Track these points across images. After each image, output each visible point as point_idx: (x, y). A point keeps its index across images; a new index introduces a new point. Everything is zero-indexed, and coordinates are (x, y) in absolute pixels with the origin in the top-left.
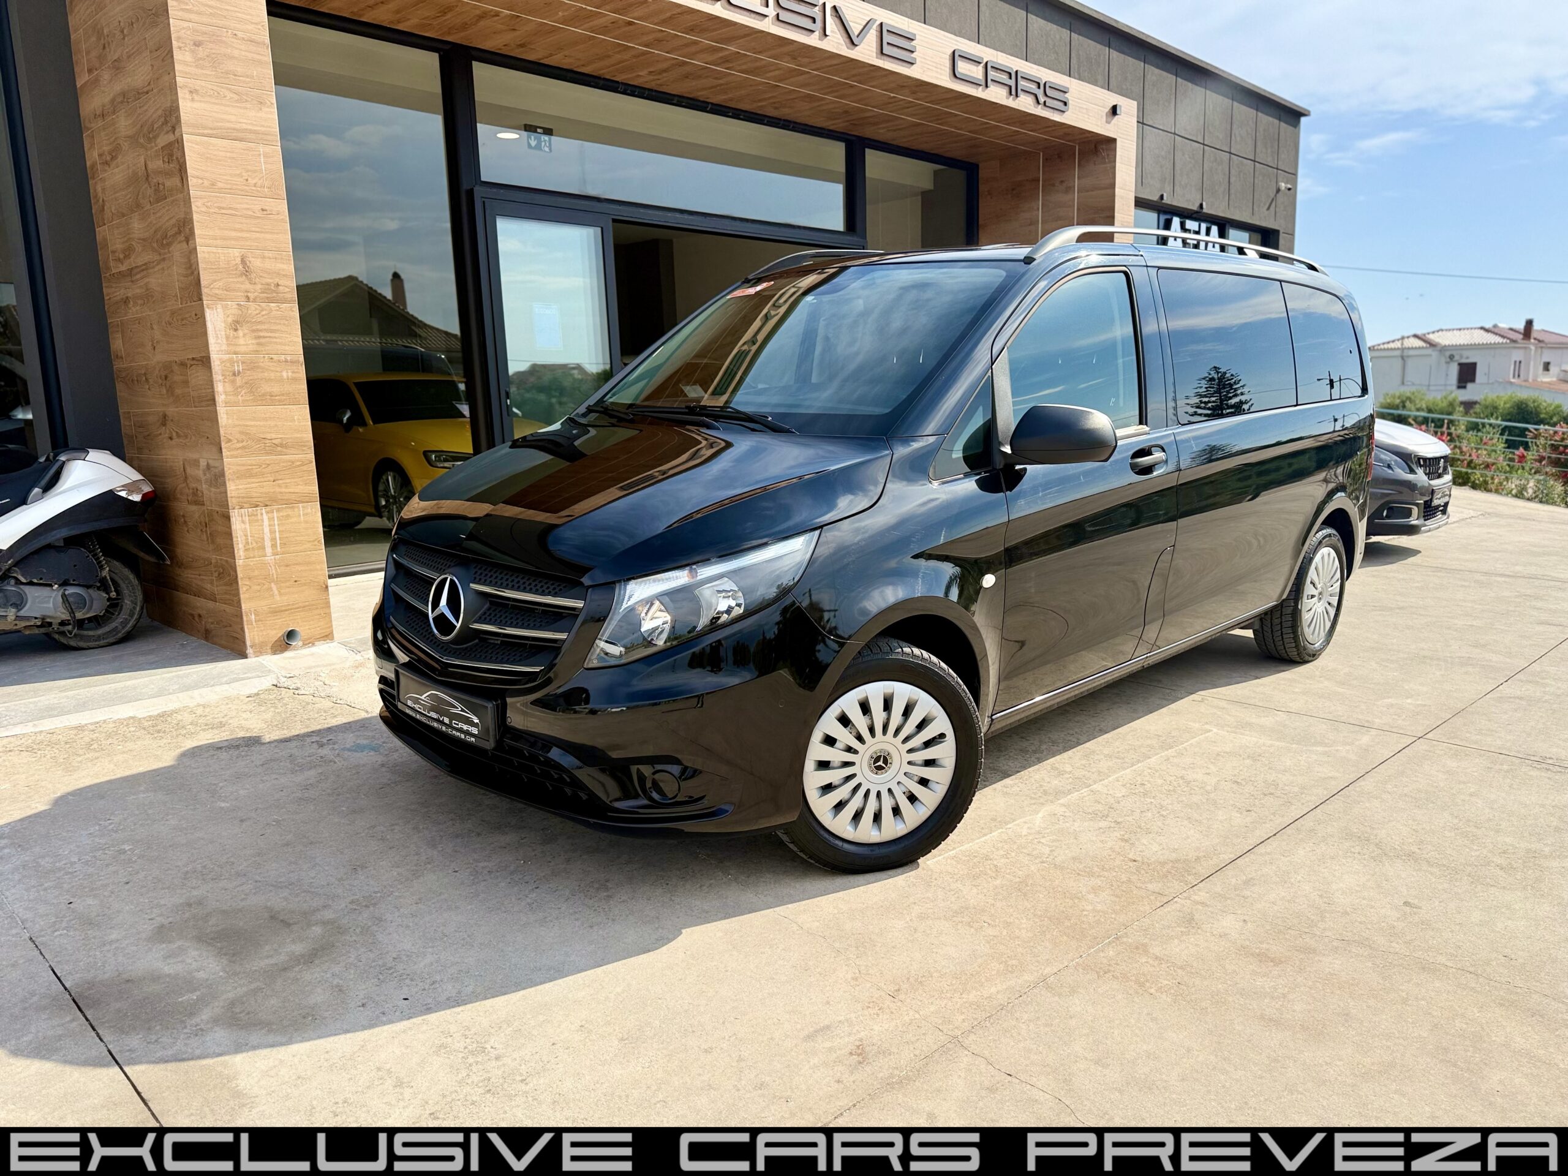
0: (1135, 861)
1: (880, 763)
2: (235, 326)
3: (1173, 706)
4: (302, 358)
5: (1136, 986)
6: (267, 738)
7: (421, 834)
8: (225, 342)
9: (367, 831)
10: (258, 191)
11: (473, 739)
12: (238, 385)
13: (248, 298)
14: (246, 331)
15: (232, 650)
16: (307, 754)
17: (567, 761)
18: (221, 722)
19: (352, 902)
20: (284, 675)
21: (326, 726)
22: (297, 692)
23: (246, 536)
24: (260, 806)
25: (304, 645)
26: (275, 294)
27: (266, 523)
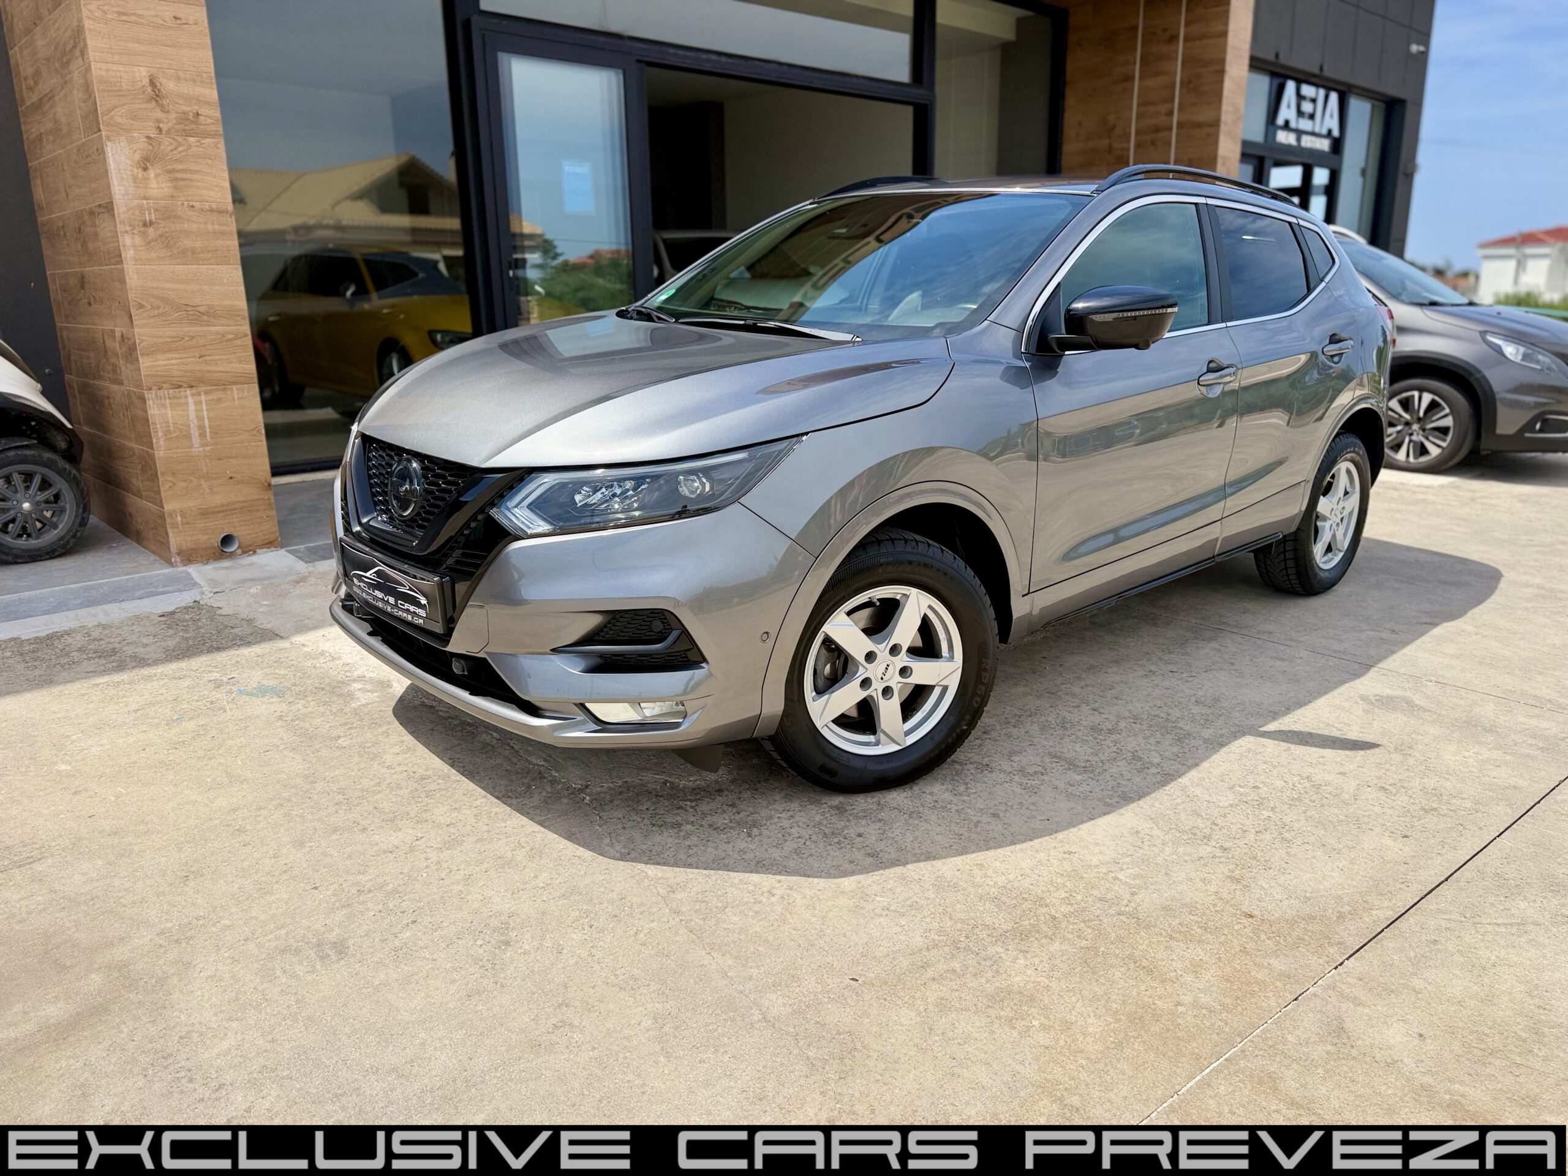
2: (145, 163)
4: (230, 207)
8: (131, 183)
12: (150, 238)
13: (160, 129)
15: (159, 554)
20: (210, 590)
22: (219, 612)
23: (168, 422)
24: (107, 771)
25: (244, 552)
26: (194, 126)
27: (192, 407)
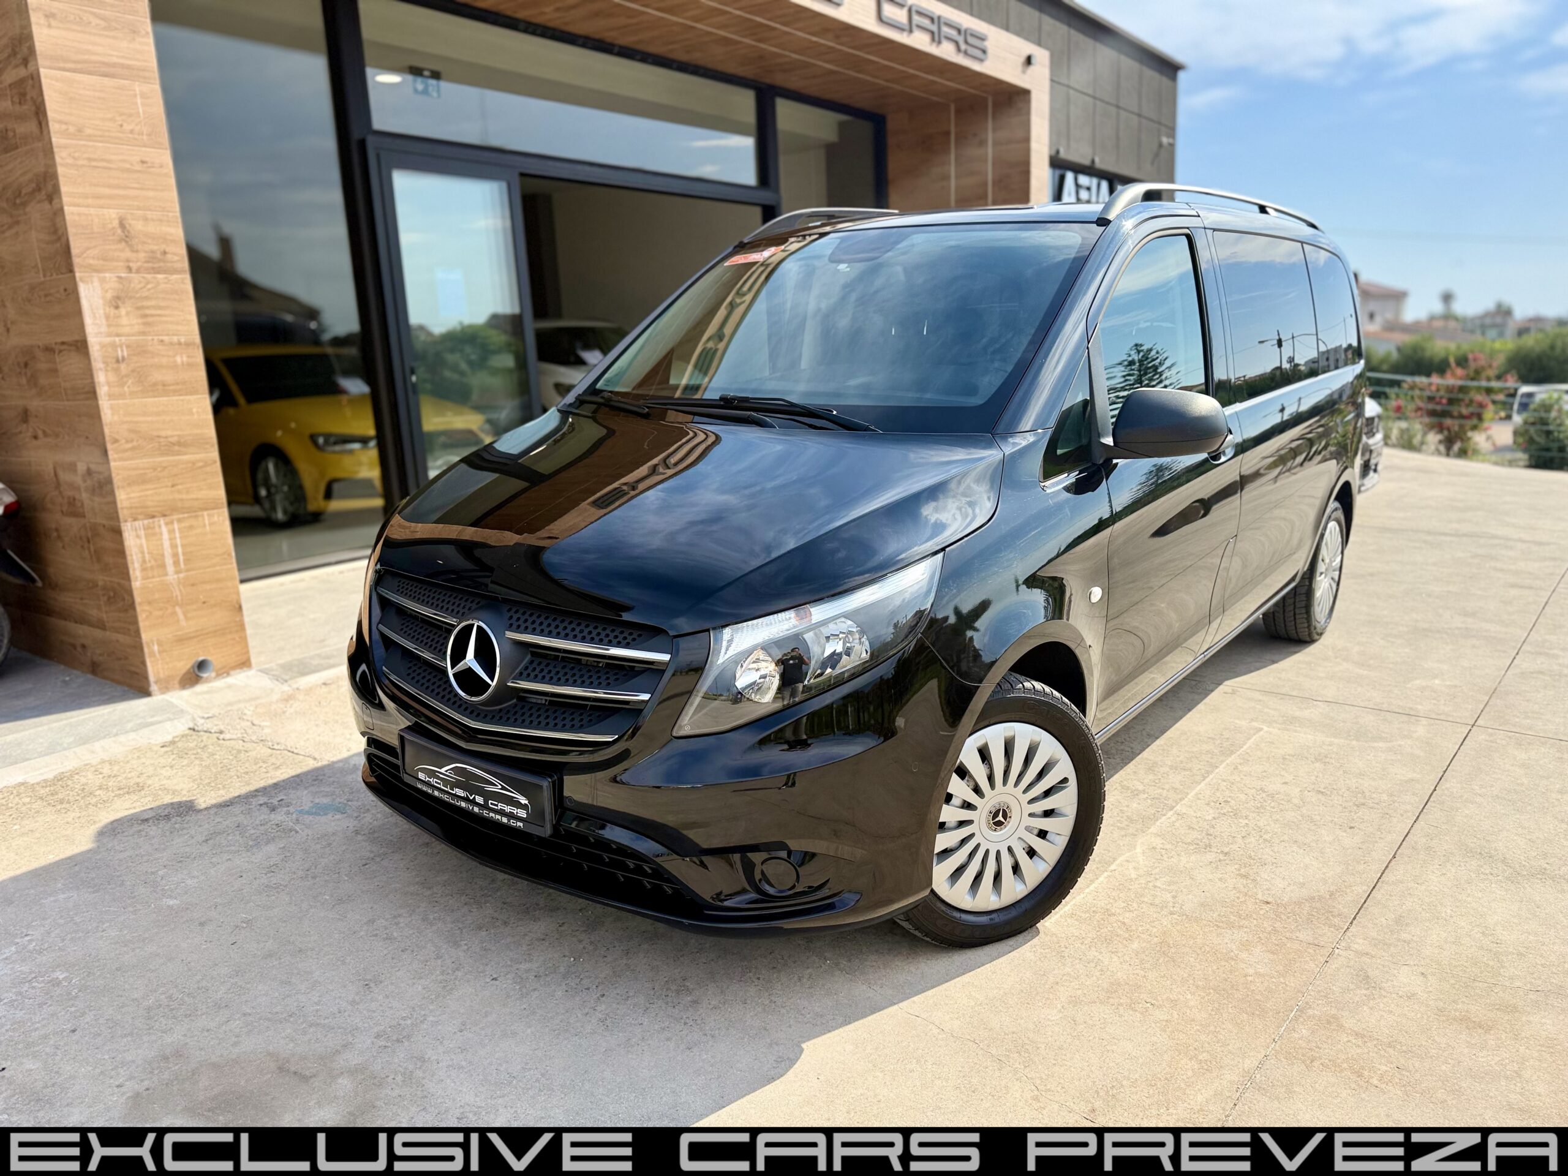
0: (1268, 903)
1: (1000, 818)
2: (116, 302)
3: (1207, 700)
4: (197, 339)
5: (1354, 1077)
6: (204, 801)
7: (435, 928)
8: (104, 322)
9: (365, 928)
10: (135, 139)
11: (520, 824)
12: (123, 373)
13: (130, 269)
14: (129, 309)
15: (130, 686)
16: (258, 822)
17: (646, 846)
18: (138, 784)
19: (378, 1036)
20: (201, 715)
21: (271, 782)
22: (221, 737)
23: (143, 553)
24: (218, 900)
25: (219, 675)
26: (162, 264)
27: (166, 536)
